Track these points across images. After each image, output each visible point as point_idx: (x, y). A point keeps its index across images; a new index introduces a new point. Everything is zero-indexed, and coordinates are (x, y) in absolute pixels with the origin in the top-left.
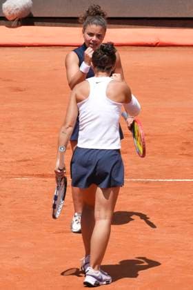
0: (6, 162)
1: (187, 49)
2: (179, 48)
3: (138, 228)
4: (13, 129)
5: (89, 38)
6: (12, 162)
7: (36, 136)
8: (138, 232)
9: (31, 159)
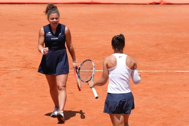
0: (16, 61)
1: (106, 5)
2: (102, 5)
3: (81, 94)
4: (19, 45)
5: (52, 21)
6: (18, 61)
7: (30, 49)
8: (81, 97)
9: (28, 60)
